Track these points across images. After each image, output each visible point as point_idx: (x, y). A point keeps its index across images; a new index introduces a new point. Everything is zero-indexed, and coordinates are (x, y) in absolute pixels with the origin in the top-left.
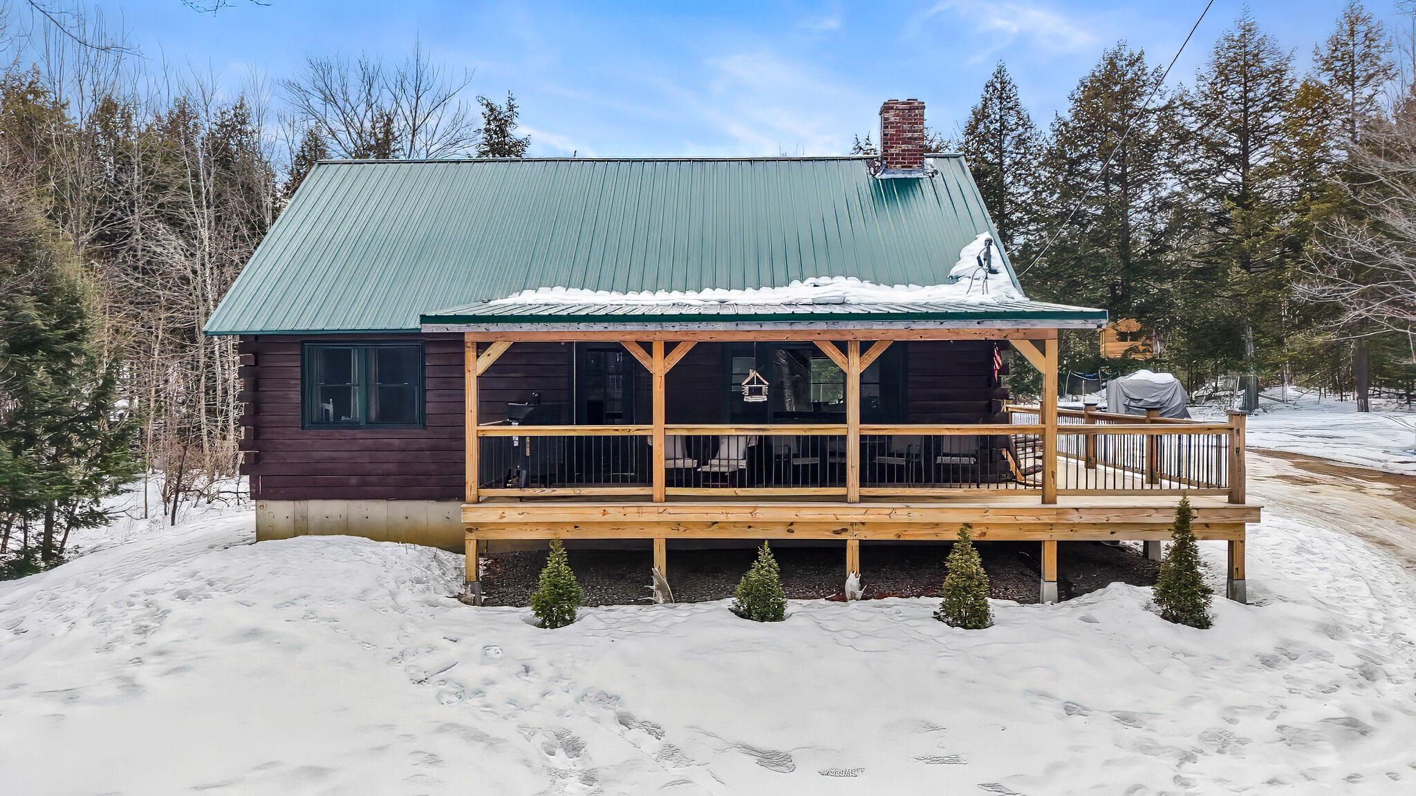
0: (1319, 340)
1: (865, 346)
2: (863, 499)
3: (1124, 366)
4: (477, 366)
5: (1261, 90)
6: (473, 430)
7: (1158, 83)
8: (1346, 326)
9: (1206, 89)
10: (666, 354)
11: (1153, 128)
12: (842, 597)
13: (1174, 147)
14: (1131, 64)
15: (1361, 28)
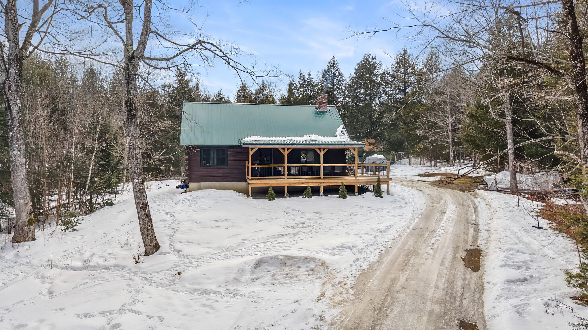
0: (423, 146)
1: (324, 149)
2: (324, 178)
3: (370, 153)
4: (251, 153)
5: (409, 71)
6: (250, 166)
7: (380, 66)
8: (429, 142)
9: (394, 69)
10: (287, 151)
11: (378, 80)
12: (319, 196)
13: (385, 86)
14: (373, 59)
15: (434, 56)
